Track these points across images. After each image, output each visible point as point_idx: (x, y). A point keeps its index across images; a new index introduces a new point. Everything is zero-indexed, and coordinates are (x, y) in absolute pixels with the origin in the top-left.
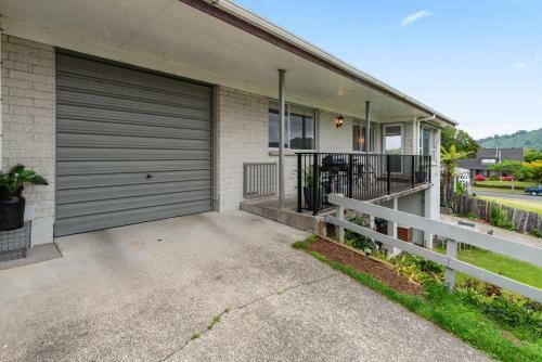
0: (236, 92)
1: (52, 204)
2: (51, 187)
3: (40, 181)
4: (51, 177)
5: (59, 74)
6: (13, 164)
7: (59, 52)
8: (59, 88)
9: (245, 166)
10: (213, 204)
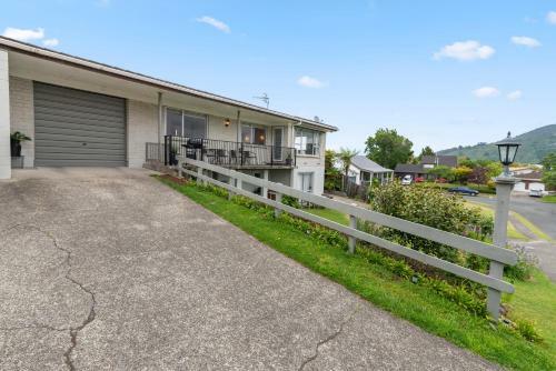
0: (141, 102)
1: (33, 150)
2: (32, 143)
3: (27, 138)
4: (32, 137)
5: (35, 92)
6: (16, 131)
7: (34, 82)
8: (35, 98)
9: (147, 144)
10: (125, 163)
